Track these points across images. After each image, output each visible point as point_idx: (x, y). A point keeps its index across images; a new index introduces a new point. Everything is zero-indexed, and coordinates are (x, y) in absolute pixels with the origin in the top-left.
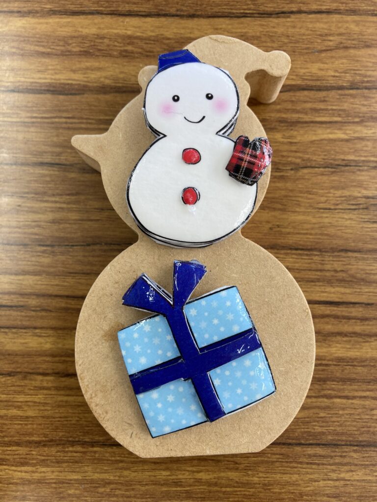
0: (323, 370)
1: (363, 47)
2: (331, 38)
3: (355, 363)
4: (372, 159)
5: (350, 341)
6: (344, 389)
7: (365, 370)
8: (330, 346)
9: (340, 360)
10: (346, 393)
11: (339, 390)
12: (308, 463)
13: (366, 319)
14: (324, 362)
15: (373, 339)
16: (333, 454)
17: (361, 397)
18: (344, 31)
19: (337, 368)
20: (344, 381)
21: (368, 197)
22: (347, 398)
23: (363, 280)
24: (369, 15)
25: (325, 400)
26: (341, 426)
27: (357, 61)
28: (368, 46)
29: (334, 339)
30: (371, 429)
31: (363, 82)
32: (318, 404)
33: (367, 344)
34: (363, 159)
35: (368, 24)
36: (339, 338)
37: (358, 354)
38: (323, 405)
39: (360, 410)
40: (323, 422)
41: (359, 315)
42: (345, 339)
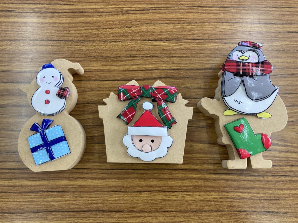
0: (75, 189)
1: (91, 91)
2: (82, 89)
3: (84, 187)
4: (92, 125)
5: (83, 180)
6: (80, 195)
7: (87, 189)
8: (77, 182)
9: (80, 186)
10: (81, 196)
11: (79, 195)
12: (69, 217)
13: (88, 173)
14: (75, 187)
15: (90, 179)
16: (76, 214)
17: (85, 197)
18: (86, 86)
19: (79, 188)
20: (81, 192)
21: (91, 136)
22: (81, 197)
23: (87, 161)
24: (93, 81)
25: (75, 198)
26: (79, 206)
27: (89, 95)
28: (93, 91)
29: (78, 179)
30: (88, 207)
31: (91, 101)
32: (73, 199)
33: (88, 181)
34: (89, 125)
35: (93, 84)
36: (80, 179)
37: (85, 184)
38: (74, 199)
39: (85, 201)
40: (74, 205)
41: (86, 172)
42: (81, 179)
